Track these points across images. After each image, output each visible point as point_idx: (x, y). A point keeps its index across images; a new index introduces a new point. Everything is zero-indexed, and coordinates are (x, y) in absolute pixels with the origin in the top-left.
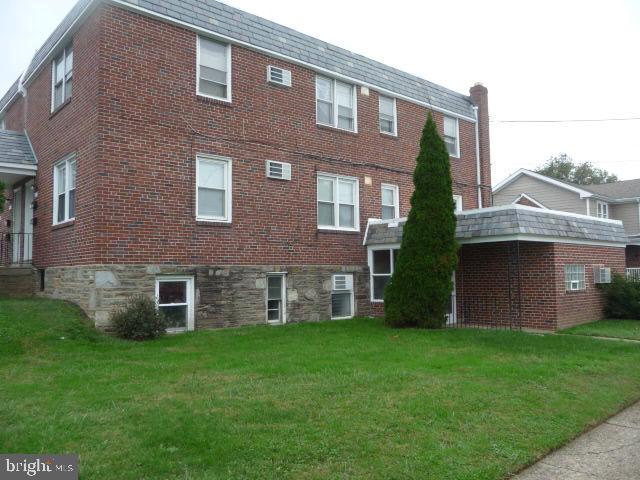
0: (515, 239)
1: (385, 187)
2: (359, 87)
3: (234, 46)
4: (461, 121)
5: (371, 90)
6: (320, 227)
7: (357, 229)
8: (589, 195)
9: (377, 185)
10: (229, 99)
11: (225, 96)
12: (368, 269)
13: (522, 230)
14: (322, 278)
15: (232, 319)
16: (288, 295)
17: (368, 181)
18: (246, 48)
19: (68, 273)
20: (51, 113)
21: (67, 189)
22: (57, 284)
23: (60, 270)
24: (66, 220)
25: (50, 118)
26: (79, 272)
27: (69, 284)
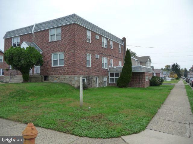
0: (141, 72)
1: (111, 59)
2: (108, 39)
3: (91, 31)
4: (122, 45)
5: (109, 39)
6: (103, 68)
7: (107, 68)
8: (137, 60)
9: (110, 59)
10: (90, 42)
11: (90, 41)
12: (109, 76)
13: (142, 70)
14: (103, 78)
15: (91, 86)
16: (98, 82)
17: (109, 58)
18: (93, 32)
19: (62, 77)
20: (50, 41)
21: (58, 59)
22: (56, 79)
23: (57, 76)
24: (58, 66)
25: (50, 42)
26: (67, 77)
27: (62, 79)
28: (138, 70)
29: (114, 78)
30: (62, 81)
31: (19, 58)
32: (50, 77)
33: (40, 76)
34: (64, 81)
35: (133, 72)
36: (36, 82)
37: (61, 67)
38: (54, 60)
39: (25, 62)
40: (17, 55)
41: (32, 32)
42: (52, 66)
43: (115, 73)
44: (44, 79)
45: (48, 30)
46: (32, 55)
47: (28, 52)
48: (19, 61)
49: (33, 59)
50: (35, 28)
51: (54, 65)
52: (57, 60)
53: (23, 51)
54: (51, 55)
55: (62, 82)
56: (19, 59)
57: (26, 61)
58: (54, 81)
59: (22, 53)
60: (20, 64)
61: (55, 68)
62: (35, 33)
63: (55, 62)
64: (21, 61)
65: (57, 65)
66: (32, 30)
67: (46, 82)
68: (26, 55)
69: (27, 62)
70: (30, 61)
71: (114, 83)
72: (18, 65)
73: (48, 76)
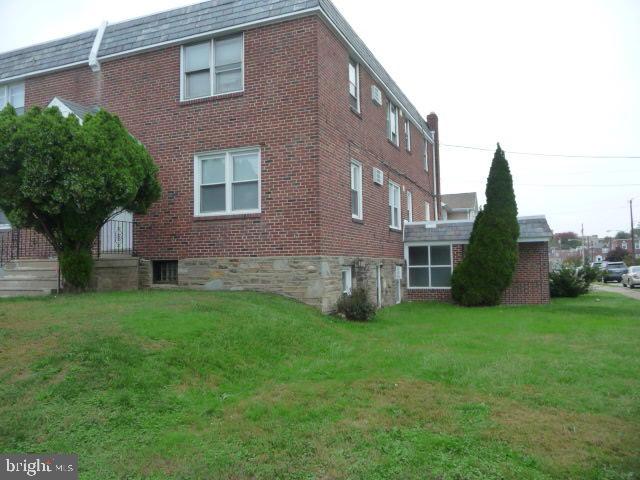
2: (399, 109)
3: (360, 65)
4: (428, 141)
5: (403, 112)
6: (390, 227)
7: (400, 229)
9: (406, 192)
10: (359, 113)
11: (357, 109)
12: (405, 262)
14: (393, 269)
17: (404, 188)
19: (248, 265)
20: (182, 100)
21: (228, 181)
22: (216, 275)
23: (224, 261)
24: (229, 211)
25: (184, 105)
26: (280, 264)
27: (253, 275)
28: (533, 234)
29: (430, 266)
30: (253, 281)
31: (55, 163)
32: (187, 264)
33: (134, 262)
34: (263, 282)
35: (521, 244)
36: (116, 288)
37: (244, 217)
38: (203, 188)
39: (85, 189)
40: (45, 146)
41: (92, 60)
42: (197, 213)
43: (432, 248)
44: (151, 275)
45: (176, 48)
46: (118, 153)
47: (96, 138)
48: (55, 181)
49: (126, 174)
50: (102, 44)
51: (203, 209)
52: (223, 186)
53: (74, 132)
54: (192, 164)
55: (251, 286)
56: (51, 168)
57: (90, 181)
58: (209, 285)
59: (70, 138)
60: (58, 195)
61: (213, 224)
62: (104, 64)
63: (213, 193)
64: (66, 183)
65: (223, 208)
66: (89, 53)
67: (162, 290)
68: (89, 152)
69: (98, 189)
70: (109, 185)
71: (430, 287)
72: (46, 200)
73: (176, 262)
